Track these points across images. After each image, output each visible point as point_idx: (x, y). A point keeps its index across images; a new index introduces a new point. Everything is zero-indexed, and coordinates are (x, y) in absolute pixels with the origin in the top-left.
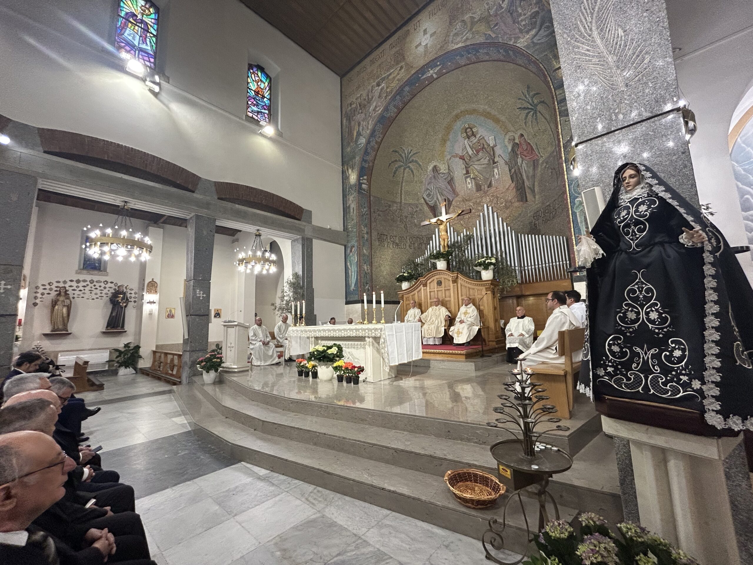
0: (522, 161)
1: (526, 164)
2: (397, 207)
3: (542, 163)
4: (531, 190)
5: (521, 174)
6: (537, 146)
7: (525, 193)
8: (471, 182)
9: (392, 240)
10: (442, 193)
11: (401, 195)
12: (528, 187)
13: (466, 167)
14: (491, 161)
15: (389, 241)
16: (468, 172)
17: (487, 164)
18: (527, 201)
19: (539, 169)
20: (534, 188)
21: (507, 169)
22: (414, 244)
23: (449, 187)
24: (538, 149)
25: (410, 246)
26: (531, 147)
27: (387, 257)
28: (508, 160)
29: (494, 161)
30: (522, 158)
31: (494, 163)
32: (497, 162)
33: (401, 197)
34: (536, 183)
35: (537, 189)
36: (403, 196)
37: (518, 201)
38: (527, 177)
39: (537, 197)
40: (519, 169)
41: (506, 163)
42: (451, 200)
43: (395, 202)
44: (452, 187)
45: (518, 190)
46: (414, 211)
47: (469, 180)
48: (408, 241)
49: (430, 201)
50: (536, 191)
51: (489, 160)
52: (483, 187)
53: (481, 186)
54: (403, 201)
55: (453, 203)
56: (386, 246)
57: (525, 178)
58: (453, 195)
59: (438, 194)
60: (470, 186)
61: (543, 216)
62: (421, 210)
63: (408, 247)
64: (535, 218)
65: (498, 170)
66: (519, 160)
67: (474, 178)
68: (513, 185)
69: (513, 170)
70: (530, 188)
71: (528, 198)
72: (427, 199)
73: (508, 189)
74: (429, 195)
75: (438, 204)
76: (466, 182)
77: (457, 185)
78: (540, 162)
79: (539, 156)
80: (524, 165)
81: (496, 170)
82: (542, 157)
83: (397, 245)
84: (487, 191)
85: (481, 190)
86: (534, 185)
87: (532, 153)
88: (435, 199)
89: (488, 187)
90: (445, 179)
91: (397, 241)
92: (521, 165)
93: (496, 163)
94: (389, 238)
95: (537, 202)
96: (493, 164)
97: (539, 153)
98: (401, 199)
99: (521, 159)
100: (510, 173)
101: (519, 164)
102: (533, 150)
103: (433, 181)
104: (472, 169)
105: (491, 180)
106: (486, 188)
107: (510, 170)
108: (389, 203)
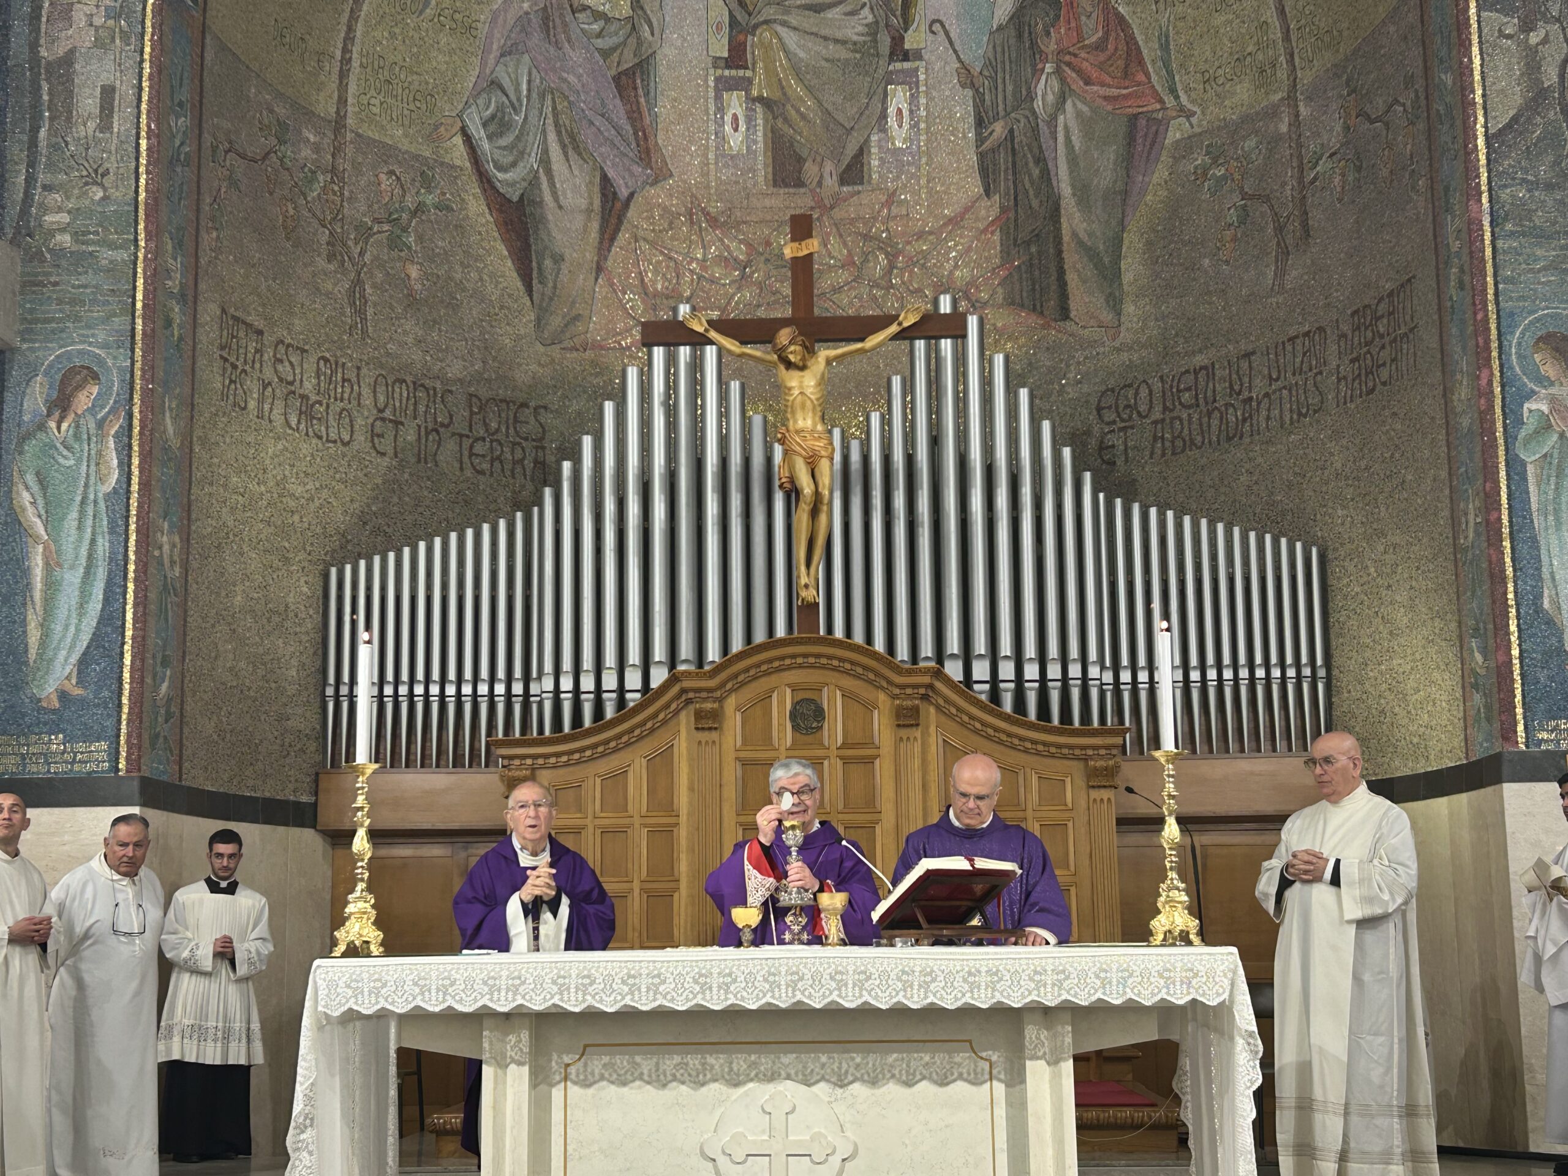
0: (1062, 99)
1: (1079, 114)
2: (317, 148)
3: (1186, 146)
4: (1098, 265)
5: (1040, 160)
6: (1165, 47)
7: (1061, 272)
8: (749, 120)
9: (285, 369)
10: (572, 137)
11: (343, 75)
12: (1080, 243)
13: (733, 22)
14: (885, 41)
15: (268, 374)
16: (737, 57)
17: (856, 47)
18: (1064, 313)
19: (1161, 173)
20: (1117, 257)
21: (962, 109)
22: (397, 423)
23: (618, 110)
24: (1167, 65)
25: (374, 435)
26: (1131, 40)
27: (253, 486)
28: (977, 68)
29: (897, 41)
30: (1063, 80)
31: (899, 52)
32: (918, 55)
33: (343, 87)
34: (1133, 242)
35: (1132, 269)
36: (352, 88)
37: (1012, 302)
38: (1082, 193)
39: (1129, 308)
40: (1035, 130)
41: (967, 77)
42: (624, 193)
43: (309, 115)
44: (635, 116)
45: (1012, 243)
46: (410, 202)
47: (735, 103)
48: (367, 401)
49: (501, 168)
50: (1127, 277)
51: (873, 30)
52: (810, 170)
53: (800, 160)
54: (350, 121)
55: (631, 213)
56: (252, 404)
57: (1065, 189)
58: (637, 170)
59: (552, 136)
60: (736, 141)
61: (1157, 415)
62: (443, 207)
63: (361, 438)
64: (1110, 416)
65: (913, 99)
66: (1045, 90)
67: (767, 103)
68: (989, 210)
69: (999, 129)
70: (1091, 253)
71: (1072, 305)
72: (486, 145)
73: (955, 221)
74: (497, 124)
75: (548, 198)
76: (721, 109)
77: (664, 109)
78: (1174, 135)
79: (1170, 101)
80: (1068, 117)
81: (898, 98)
82: (1182, 111)
83: (307, 413)
84: (837, 201)
85: (800, 184)
86: (1117, 243)
87: (1126, 74)
88: (533, 161)
89: (843, 181)
90: (606, 54)
91: (309, 386)
92: (1053, 118)
93: (906, 57)
94: (269, 354)
95: (1125, 336)
96: (891, 60)
97: (1173, 91)
98: (342, 101)
99: (1055, 84)
100: (980, 140)
101: (1038, 104)
102: (1141, 62)
103: (536, 38)
104: (767, 47)
105: (867, 140)
106: (831, 182)
107: (980, 123)
108: (281, 111)
